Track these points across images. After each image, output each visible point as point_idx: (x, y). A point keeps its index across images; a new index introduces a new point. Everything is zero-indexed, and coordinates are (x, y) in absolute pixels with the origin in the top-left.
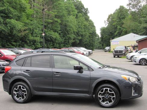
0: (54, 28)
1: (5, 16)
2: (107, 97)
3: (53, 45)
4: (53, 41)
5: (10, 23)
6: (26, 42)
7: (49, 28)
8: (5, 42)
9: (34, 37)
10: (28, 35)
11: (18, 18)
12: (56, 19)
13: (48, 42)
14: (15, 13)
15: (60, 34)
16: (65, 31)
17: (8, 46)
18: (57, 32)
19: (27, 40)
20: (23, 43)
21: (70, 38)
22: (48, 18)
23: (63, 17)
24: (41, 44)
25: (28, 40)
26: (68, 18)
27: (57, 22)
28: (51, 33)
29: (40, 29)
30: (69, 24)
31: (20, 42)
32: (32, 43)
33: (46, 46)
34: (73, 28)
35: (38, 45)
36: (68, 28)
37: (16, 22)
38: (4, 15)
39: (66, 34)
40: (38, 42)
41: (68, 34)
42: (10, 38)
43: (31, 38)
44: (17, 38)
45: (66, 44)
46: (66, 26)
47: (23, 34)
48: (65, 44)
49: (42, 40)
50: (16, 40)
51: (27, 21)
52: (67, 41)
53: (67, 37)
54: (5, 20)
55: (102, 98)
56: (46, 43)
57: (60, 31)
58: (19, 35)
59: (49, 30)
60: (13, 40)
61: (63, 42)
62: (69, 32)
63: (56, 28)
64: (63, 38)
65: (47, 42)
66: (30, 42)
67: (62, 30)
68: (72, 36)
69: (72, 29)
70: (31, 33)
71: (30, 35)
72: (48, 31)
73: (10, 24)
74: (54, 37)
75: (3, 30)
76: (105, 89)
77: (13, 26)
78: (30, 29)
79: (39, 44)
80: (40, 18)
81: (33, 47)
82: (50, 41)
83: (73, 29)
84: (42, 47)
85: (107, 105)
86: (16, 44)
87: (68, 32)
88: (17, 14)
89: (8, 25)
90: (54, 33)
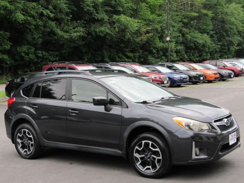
0: (201, 27)
1: (111, 11)
2: (149, 158)
3: (200, 56)
4: (199, 49)
5: (119, 21)
6: (151, 52)
7: (192, 26)
8: (115, 53)
9: (164, 43)
10: (154, 39)
11: (132, 12)
12: (205, 11)
13: (191, 50)
14: (128, 5)
15: (212, 36)
16: (222, 31)
17: (119, 59)
18: (208, 33)
19: (152, 49)
20: (145, 53)
21: (231, 43)
22: (192, 10)
23: (218, 7)
24: (179, 54)
25: (154, 48)
26: (228, 7)
27: (206, 15)
28: (196, 35)
29: (176, 29)
30: (229, 18)
31: (141, 51)
32: (161, 53)
33: (187, 57)
34: (235, 25)
35: (173, 56)
36: (227, 26)
37: (129, 19)
38: (110, 8)
39: (223, 35)
40: (172, 51)
41: (228, 36)
42: (122, 45)
43: (160, 45)
44: (134, 46)
45: (225, 53)
46: (223, 22)
47: (145, 38)
48: (223, 54)
49: (179, 48)
50: (133, 48)
51: (151, 17)
52: (226, 48)
53: (226, 41)
54: (112, 17)
55: (140, 158)
56: (186, 52)
57: (212, 30)
58: (138, 40)
59: (193, 29)
60: (128, 50)
61: (218, 50)
62: (229, 33)
63: (205, 27)
64: (219, 43)
65: (189, 51)
66: (158, 51)
67: (217, 29)
68: (236, 39)
69: (234, 27)
70: (159, 37)
71: (158, 40)
72: (190, 32)
73: (119, 23)
74: (201, 42)
75: (107, 33)
76: (145, 143)
77: (125, 26)
78: (157, 30)
79: (175, 55)
80: (176, 11)
81: (162, 59)
82: (194, 49)
83: (237, 28)
84: (179, 59)
85: (148, 172)
86: (134, 55)
87: (227, 33)
88: (131, 7)
89: (115, 26)
90: (200, 34)
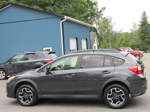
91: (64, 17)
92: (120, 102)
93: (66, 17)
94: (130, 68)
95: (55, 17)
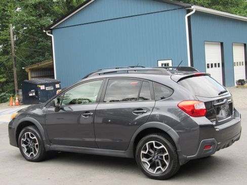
91: (191, 7)
92: (161, 168)
93: (195, 8)
94: (180, 105)
95: (176, 7)
